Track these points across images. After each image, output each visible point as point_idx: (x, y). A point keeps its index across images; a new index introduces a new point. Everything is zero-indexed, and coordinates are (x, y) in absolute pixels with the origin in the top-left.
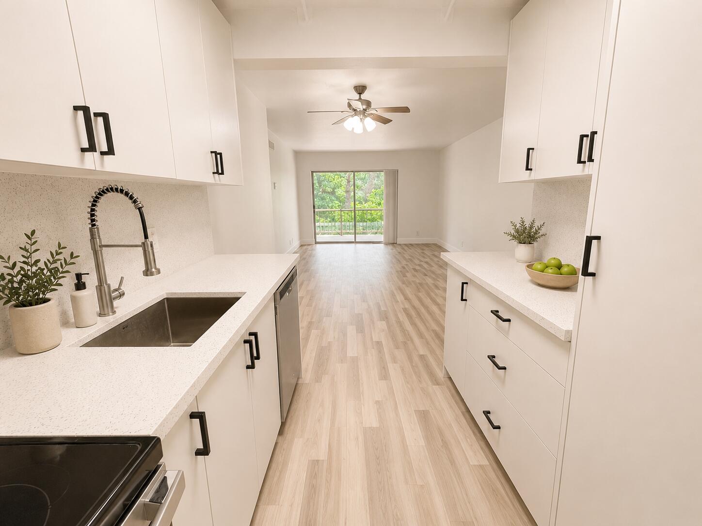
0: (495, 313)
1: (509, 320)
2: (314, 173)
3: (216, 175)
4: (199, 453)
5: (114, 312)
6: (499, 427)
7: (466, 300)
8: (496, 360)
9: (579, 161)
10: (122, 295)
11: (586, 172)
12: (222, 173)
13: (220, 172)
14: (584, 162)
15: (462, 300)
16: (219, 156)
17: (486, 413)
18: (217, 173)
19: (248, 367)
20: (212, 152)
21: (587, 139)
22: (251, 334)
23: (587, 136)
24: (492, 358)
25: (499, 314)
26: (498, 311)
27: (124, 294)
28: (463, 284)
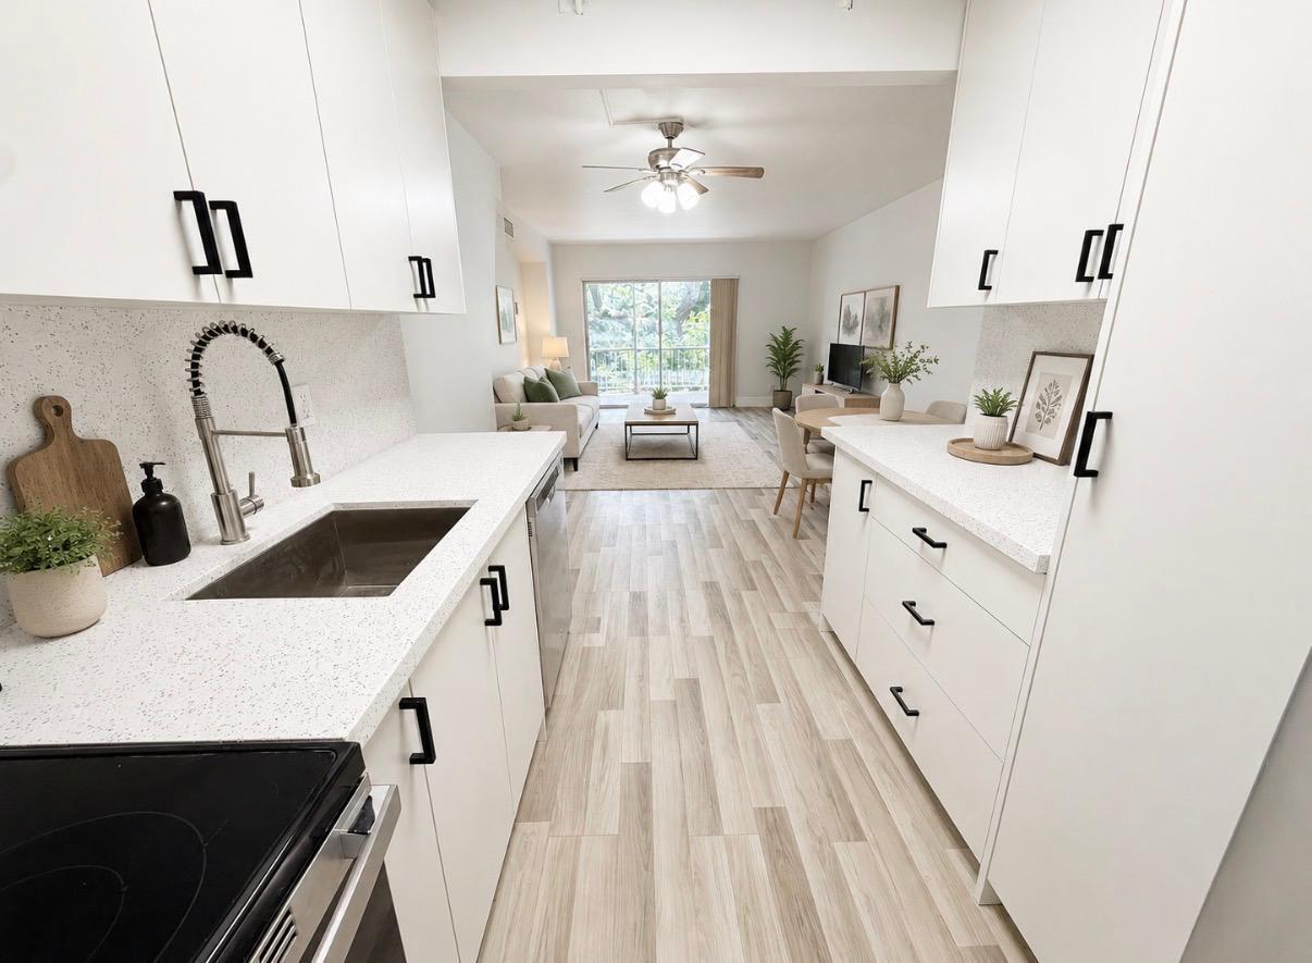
0: (920, 532)
1: (943, 545)
2: (587, 285)
3: (421, 300)
4: (415, 760)
5: (247, 538)
6: (916, 713)
7: (867, 510)
8: (916, 609)
9: (1081, 277)
10: (258, 507)
11: (1093, 295)
12: (433, 295)
13: (428, 292)
14: (1090, 279)
15: (861, 509)
16: (424, 264)
17: (896, 691)
18: (424, 295)
19: (488, 623)
20: (411, 259)
21: (1099, 240)
22: (492, 569)
23: (1100, 233)
24: (909, 606)
25: (928, 534)
26: (925, 530)
27: (263, 505)
28: (864, 483)
